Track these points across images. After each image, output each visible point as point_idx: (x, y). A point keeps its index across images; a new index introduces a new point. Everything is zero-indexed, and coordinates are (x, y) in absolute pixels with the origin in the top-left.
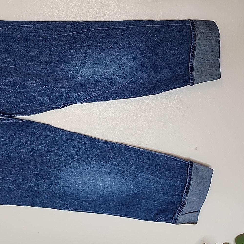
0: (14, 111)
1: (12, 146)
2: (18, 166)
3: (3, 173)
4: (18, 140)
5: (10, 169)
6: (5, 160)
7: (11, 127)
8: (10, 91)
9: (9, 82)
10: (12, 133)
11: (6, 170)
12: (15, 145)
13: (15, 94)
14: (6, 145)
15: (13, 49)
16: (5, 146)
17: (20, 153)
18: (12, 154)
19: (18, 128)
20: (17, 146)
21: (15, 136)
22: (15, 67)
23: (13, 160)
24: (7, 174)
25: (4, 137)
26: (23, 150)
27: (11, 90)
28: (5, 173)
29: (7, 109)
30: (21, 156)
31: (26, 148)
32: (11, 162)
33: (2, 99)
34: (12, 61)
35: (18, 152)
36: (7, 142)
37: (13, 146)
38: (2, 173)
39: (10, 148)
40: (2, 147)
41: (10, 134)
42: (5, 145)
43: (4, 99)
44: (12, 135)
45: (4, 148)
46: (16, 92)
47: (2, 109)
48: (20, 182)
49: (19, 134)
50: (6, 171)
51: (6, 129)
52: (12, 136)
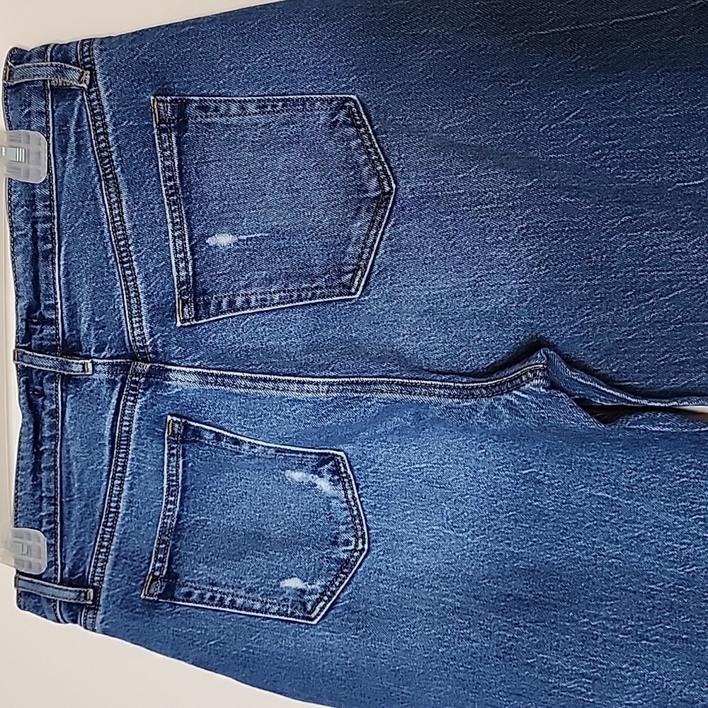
0: (668, 381)
1: (639, 523)
2: (667, 614)
3: (605, 641)
4: (668, 502)
5: (631, 626)
6: (607, 580)
7: (646, 446)
8: (667, 295)
9: (671, 255)
10: (642, 471)
11: (617, 626)
12: (652, 521)
13: (686, 307)
14: (612, 518)
15: (699, 106)
16: (605, 521)
17: (673, 555)
18: (633, 557)
19: (672, 451)
20: (657, 527)
21: (653, 483)
22: (700, 184)
23: (639, 583)
24: (622, 646)
25: (605, 485)
26: (684, 544)
27: (675, 290)
28: (612, 642)
29: (636, 368)
30: (676, 568)
31: (699, 538)
32: (635, 592)
33: (624, 329)
34: (689, 158)
35: (659, 552)
36: (620, 506)
37: (642, 526)
38: (600, 640)
39: (630, 531)
40: (596, 525)
41: (634, 473)
42: (607, 518)
43: (634, 328)
44: (643, 478)
45: (604, 529)
46: (696, 299)
47: (614, 370)
48: (679, 687)
49: (672, 474)
50: (615, 631)
51: (622, 453)
52: (641, 481)
